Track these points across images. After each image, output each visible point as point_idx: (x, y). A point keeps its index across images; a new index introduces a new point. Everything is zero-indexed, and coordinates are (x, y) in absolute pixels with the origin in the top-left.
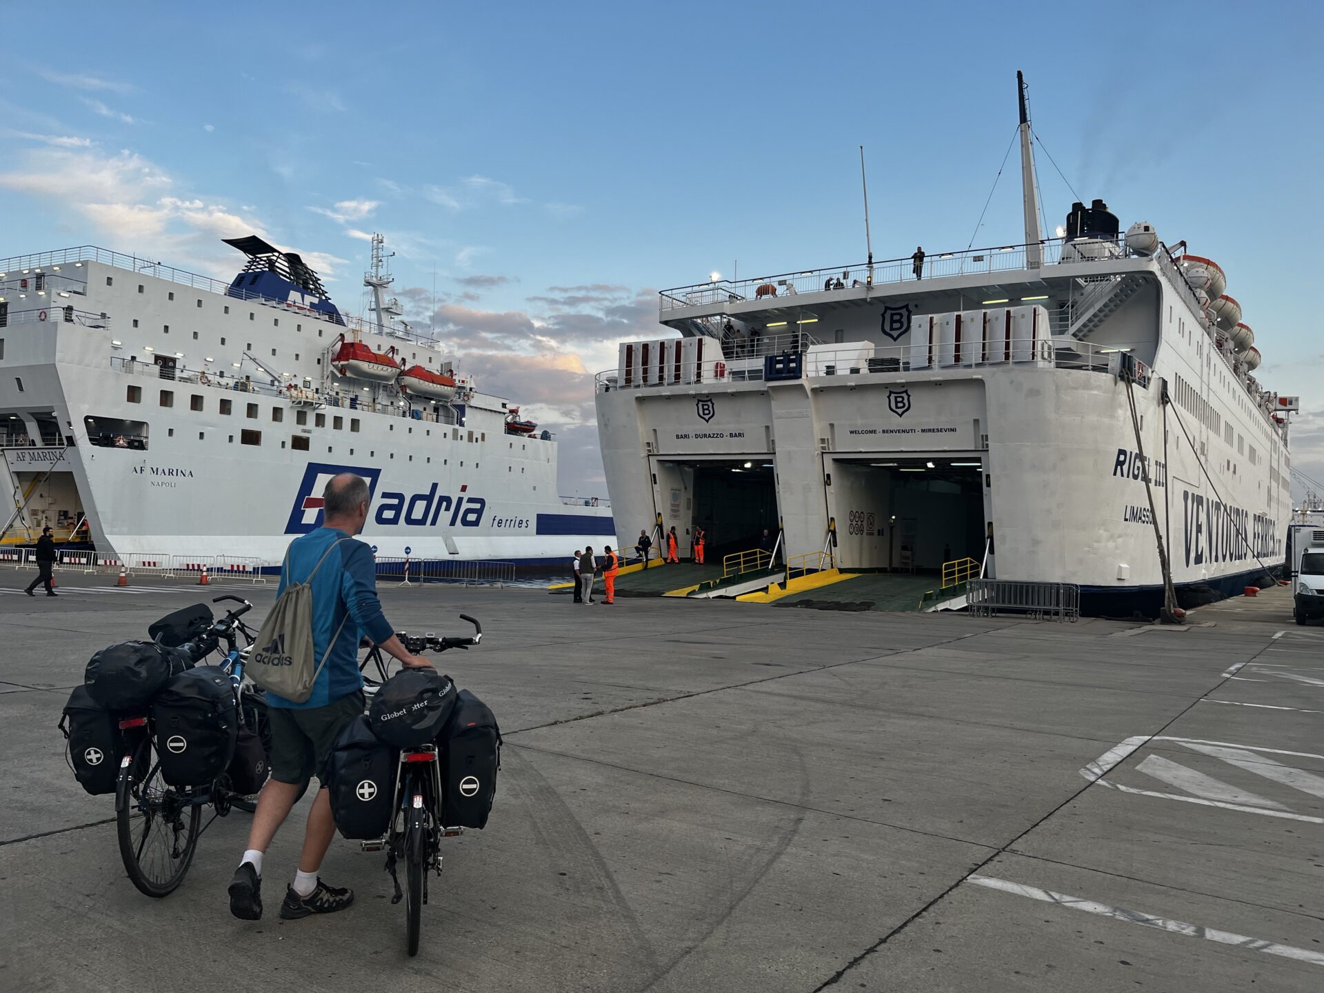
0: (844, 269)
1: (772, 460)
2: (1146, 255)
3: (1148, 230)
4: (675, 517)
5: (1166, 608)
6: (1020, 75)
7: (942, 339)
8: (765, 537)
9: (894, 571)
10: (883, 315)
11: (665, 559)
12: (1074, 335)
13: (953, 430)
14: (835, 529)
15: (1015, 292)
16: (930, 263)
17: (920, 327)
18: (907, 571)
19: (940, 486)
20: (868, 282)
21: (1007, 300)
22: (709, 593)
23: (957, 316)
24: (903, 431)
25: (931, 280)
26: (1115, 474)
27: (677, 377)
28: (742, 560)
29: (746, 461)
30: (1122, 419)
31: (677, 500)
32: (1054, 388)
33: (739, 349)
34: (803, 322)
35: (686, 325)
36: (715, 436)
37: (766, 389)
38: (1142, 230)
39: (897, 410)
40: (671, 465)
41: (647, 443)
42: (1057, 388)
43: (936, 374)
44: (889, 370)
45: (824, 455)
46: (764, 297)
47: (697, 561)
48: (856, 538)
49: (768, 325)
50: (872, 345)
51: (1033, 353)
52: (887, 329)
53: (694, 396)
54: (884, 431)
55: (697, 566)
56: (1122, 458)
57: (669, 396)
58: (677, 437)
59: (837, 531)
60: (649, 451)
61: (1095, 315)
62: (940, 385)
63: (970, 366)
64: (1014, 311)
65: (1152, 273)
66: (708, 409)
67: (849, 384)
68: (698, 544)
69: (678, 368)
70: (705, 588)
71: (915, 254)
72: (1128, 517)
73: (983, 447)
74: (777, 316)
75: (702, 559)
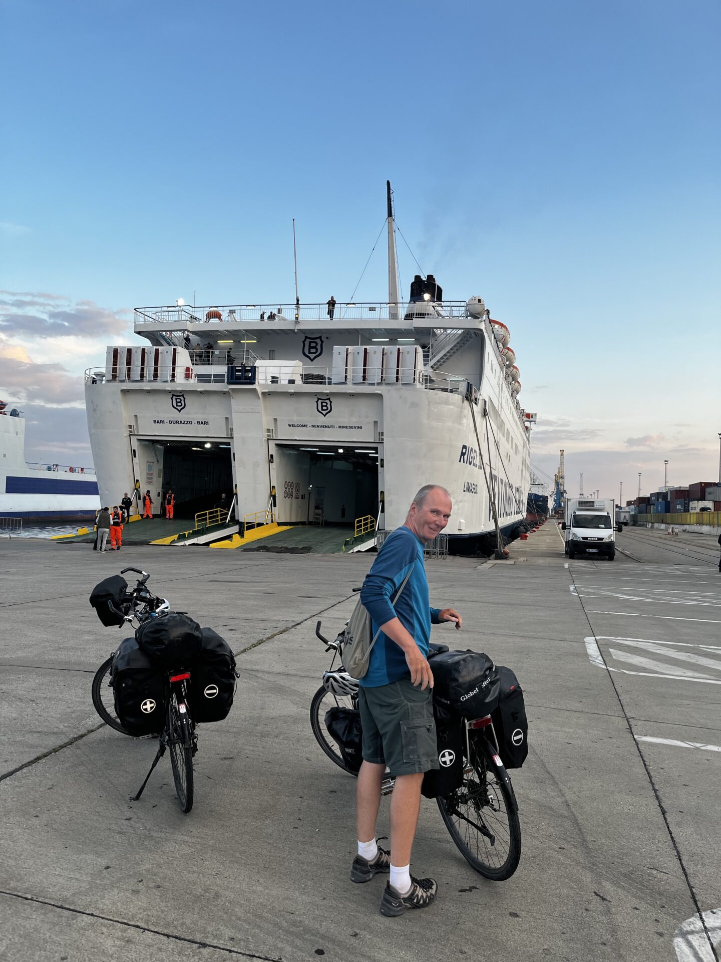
0: (279, 307)
1: (230, 443)
2: (478, 318)
3: (480, 302)
4: (150, 483)
5: (498, 549)
6: (388, 183)
7: (354, 364)
8: (223, 499)
9: (310, 523)
10: (304, 342)
11: (142, 516)
12: (432, 367)
13: (360, 428)
14: (275, 494)
15: (393, 335)
16: (339, 309)
17: (339, 354)
18: (318, 524)
19: (340, 465)
20: (296, 317)
21: (388, 340)
22: (186, 542)
23: (365, 349)
24: (326, 427)
25: (341, 321)
26: (460, 461)
27: (156, 376)
28: (208, 516)
29: (206, 442)
30: (465, 425)
31: (151, 470)
32: (427, 403)
33: (198, 358)
34: (247, 341)
35: (155, 337)
36: (186, 422)
37: (227, 390)
38: (477, 302)
39: (323, 412)
40: (147, 443)
41: (129, 425)
42: (429, 403)
43: (350, 388)
44: (317, 383)
45: (269, 441)
46: (212, 320)
47: (167, 517)
48: (288, 500)
49: (218, 342)
50: (301, 364)
51: (414, 378)
52: (307, 352)
53: (170, 392)
54: (312, 426)
55: (168, 520)
56: (464, 450)
57: (149, 390)
58: (155, 422)
59: (277, 495)
60: (131, 432)
61: (445, 355)
62: (353, 396)
63: (374, 384)
64: (402, 349)
65: (481, 330)
66: (180, 402)
67: (290, 391)
68: (169, 503)
69: (156, 370)
70: (182, 538)
71: (329, 301)
72: (465, 489)
73: (379, 440)
74: (225, 335)
75: (171, 516)
